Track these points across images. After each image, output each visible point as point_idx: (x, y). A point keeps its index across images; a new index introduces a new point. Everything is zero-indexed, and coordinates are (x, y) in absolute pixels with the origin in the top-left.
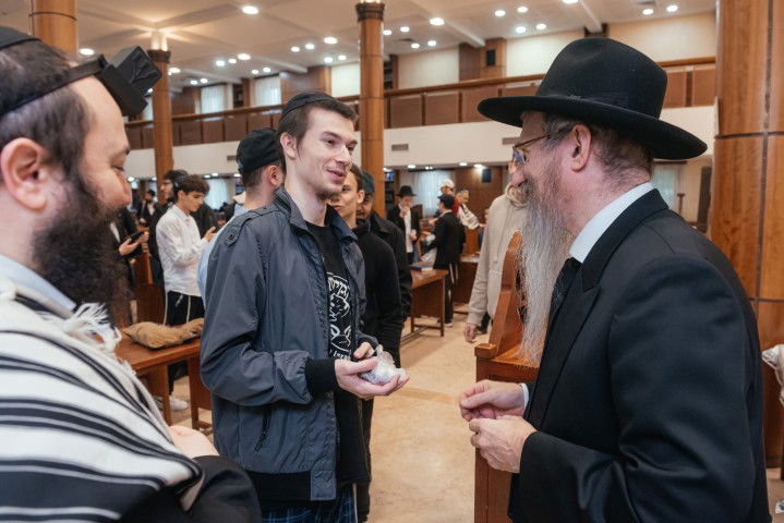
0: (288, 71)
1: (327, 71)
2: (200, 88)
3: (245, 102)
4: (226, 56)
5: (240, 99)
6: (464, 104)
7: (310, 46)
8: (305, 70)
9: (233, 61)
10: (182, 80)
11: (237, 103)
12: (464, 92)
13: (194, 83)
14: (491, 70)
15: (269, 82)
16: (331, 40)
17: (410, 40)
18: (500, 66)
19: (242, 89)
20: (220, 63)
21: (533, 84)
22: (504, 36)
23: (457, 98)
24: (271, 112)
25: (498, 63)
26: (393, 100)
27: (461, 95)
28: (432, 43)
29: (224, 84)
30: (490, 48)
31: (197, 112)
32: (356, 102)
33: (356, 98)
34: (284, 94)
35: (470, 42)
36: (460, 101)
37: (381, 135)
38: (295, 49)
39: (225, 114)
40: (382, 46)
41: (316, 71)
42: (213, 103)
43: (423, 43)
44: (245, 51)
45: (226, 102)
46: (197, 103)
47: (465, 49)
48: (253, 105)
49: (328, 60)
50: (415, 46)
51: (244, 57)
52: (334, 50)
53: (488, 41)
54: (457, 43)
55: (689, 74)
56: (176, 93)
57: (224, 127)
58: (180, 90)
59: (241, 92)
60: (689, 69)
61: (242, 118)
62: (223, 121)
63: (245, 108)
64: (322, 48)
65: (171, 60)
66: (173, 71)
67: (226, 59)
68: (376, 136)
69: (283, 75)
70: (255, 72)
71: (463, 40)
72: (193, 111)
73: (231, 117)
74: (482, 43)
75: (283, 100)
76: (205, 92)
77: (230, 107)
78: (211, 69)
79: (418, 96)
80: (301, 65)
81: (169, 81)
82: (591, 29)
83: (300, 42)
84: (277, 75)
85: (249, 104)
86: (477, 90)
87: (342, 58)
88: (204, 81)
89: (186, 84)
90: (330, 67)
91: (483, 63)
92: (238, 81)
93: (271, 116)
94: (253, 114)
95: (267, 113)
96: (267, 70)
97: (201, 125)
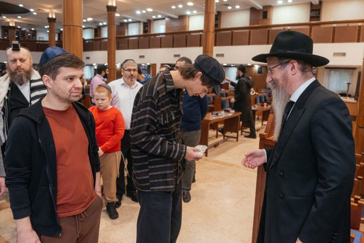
0: (169, 17)
1: (187, 18)
2: (128, 23)
3: (149, 31)
4: (141, 9)
5: (146, 29)
6: (251, 36)
7: (180, 6)
8: (177, 17)
9: (144, 12)
10: (120, 19)
11: (145, 31)
12: (252, 31)
13: (125, 21)
14: (265, 20)
15: (160, 22)
16: (190, 4)
17: (227, 5)
18: (270, 19)
19: (147, 25)
20: (138, 12)
21: (284, 28)
22: (272, 5)
23: (248, 33)
24: (161, 36)
25: (268, 17)
26: (218, 33)
27: (250, 32)
28: (238, 7)
29: (139, 22)
30: (265, 10)
31: (126, 35)
32: (201, 33)
33: (202, 31)
34: (167, 28)
35: (255, 7)
36: (250, 35)
37: (212, 49)
38: (174, 7)
39: (139, 36)
40: (215, 7)
41: (182, 18)
42: (134, 31)
43: (233, 6)
44: (150, 7)
45: (139, 31)
46: (126, 31)
47: (253, 10)
48: (152, 33)
49: (188, 13)
50: (230, 8)
51: (150, 10)
52: (191, 8)
53: (264, 7)
54: (249, 7)
55: (360, 27)
56: (117, 26)
57: (138, 41)
58: (119, 24)
59: (147, 26)
60: (360, 24)
61: (148, 38)
62: (138, 39)
63: (149, 33)
64: (186, 7)
65: (117, 10)
66: (117, 15)
67: (141, 10)
68: (210, 50)
69: (167, 19)
70: (154, 17)
71: (253, 6)
72: (124, 34)
73: (142, 38)
74: (261, 7)
75: (166, 31)
76: (130, 26)
77: (142, 33)
78: (135, 15)
79: (230, 31)
80: (175, 15)
81: (116, 19)
82: (314, 3)
83: (176, 4)
84: (164, 19)
85: (150, 32)
86: (258, 30)
87: (195, 12)
88: (130, 20)
89: (121, 21)
90: (189, 16)
91: (261, 17)
92: (146, 21)
93: (161, 38)
94: (153, 37)
95: (159, 36)
96: (160, 16)
97: (128, 41)
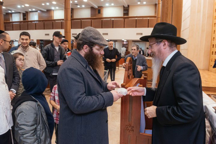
0: (40, 11)
1: (52, 11)
2: (11, 13)
3: (27, 19)
4: (21, 4)
5: (25, 17)
6: (92, 23)
7: (48, 4)
8: (46, 11)
9: (23, 6)
10: (6, 11)
11: (24, 19)
12: (92, 20)
13: (10, 12)
14: (99, 15)
15: (34, 13)
16: (54, 3)
17: (77, 5)
18: (102, 14)
19: (25, 15)
20: (19, 7)
21: (110, 19)
22: (103, 6)
23: (90, 22)
24: (36, 22)
25: (101, 13)
26: (72, 21)
27: (91, 21)
28: (83, 6)
29: (20, 13)
30: (99, 9)
31: (11, 21)
32: (62, 21)
33: (63, 20)
34: (39, 17)
35: (94, 7)
36: (91, 23)
37: (70, 31)
38: (43, 4)
39: (20, 22)
40: (71, 6)
41: (49, 11)
42: (16, 18)
43: (81, 5)
44: (27, 3)
45: (20, 18)
46: (11, 18)
47: (92, 8)
48: (29, 20)
49: (53, 8)
50: (79, 6)
51: (27, 5)
52: (55, 6)
53: (98, 7)
54: (90, 7)
55: (148, 20)
56: (4, 15)
57: (20, 26)
58: (5, 14)
59: (25, 16)
60: (148, 18)
61: (26, 23)
62: (20, 24)
63: (26, 20)
64: (52, 5)
65: (3, 4)
66: (4, 8)
67: (21, 5)
68: (69, 31)
69: (39, 11)
70: (30, 10)
71: (92, 6)
72: (10, 21)
73: (22, 23)
74: (97, 7)
75: (39, 19)
76: (13, 15)
77: (22, 20)
78: (16, 8)
79: (80, 20)
80: (45, 9)
81: (3, 11)
82: (125, 6)
83: (45, 2)
84: (37, 11)
85: (28, 19)
86: (96, 20)
87: (57, 8)
88: (13, 11)
89: (7, 12)
90: (53, 10)
91: (97, 12)
92: (25, 12)
93: (36, 23)
94: (30, 23)
95: (34, 22)
96: (34, 10)
97: (13, 25)
